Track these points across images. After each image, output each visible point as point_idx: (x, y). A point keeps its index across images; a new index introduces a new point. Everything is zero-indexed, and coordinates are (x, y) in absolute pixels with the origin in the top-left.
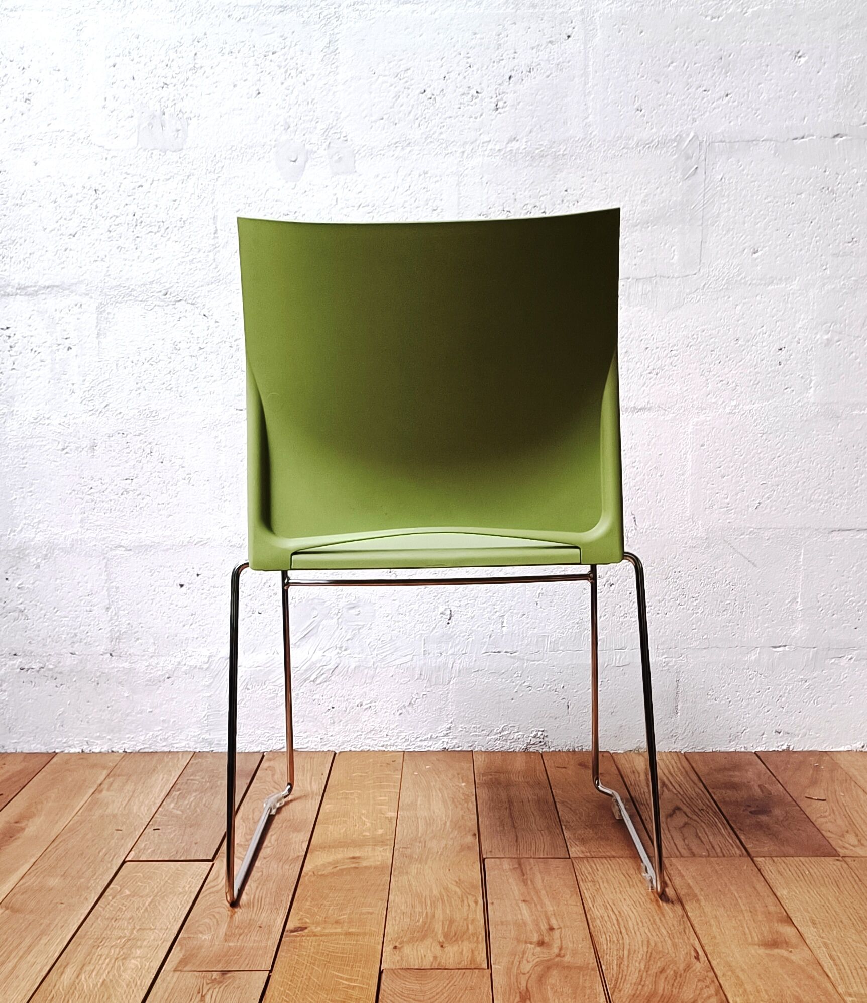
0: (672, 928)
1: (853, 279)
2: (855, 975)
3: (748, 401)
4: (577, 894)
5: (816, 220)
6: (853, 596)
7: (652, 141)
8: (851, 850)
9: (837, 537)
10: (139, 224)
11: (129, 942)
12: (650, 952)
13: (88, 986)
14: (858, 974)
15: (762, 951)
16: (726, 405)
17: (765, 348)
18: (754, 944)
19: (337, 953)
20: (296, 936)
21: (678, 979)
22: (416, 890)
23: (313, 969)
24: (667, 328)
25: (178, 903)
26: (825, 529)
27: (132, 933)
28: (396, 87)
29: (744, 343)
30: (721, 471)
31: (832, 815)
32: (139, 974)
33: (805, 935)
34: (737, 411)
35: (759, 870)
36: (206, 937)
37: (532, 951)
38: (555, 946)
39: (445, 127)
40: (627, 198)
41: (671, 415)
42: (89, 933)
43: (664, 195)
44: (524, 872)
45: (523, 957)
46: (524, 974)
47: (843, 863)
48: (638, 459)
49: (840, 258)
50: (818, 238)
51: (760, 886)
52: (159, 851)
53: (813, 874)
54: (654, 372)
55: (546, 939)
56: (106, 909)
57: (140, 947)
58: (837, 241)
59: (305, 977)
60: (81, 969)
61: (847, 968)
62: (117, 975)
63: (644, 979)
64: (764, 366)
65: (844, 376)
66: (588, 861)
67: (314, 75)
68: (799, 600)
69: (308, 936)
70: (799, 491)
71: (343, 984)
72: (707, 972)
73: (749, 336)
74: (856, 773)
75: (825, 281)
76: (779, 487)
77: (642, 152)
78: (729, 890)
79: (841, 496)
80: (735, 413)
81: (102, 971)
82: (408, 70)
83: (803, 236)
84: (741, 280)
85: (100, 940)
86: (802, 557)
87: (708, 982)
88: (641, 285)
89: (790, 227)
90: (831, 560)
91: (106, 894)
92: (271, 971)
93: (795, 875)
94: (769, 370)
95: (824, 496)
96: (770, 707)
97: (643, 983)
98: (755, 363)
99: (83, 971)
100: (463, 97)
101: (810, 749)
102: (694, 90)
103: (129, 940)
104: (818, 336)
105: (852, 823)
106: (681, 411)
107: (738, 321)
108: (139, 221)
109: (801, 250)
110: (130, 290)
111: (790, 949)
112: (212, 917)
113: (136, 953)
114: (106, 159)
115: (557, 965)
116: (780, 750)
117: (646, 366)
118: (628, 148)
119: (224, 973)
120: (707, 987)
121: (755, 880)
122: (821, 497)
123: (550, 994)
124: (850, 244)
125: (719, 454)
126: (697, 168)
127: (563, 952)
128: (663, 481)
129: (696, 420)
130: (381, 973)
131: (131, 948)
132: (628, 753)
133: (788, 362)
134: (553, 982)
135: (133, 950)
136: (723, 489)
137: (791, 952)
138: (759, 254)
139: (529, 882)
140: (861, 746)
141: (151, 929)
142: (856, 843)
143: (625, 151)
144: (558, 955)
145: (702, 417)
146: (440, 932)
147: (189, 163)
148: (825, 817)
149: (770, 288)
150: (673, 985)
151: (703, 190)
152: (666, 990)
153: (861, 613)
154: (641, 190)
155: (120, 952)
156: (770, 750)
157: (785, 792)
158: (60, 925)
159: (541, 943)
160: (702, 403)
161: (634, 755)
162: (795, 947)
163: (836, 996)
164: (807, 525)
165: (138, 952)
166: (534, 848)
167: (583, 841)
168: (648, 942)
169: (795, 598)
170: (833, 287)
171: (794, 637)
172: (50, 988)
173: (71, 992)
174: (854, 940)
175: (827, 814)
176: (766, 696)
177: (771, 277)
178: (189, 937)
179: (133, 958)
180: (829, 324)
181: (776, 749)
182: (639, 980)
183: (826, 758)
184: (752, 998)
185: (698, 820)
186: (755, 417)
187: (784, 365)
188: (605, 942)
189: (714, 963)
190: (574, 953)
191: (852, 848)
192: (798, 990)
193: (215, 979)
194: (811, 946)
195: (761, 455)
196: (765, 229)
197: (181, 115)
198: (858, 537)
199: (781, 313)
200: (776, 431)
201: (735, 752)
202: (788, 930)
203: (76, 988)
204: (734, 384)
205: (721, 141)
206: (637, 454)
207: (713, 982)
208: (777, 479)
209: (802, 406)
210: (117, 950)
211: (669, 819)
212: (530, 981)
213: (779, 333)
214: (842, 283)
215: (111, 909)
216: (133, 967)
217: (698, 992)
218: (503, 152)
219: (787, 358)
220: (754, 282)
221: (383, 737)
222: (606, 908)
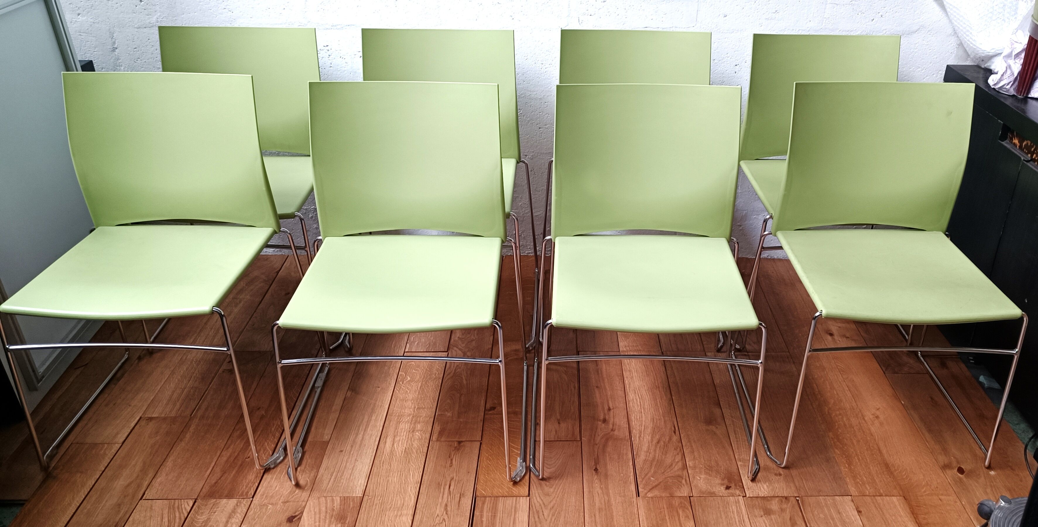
0: (665, 408)
11: (414, 418)
12: (654, 427)
15: (704, 427)
18: (701, 422)
20: (491, 414)
21: (665, 447)
23: (500, 439)
25: (434, 387)
27: (414, 411)
29: (717, 62)
33: (725, 415)
36: (449, 414)
37: (600, 428)
38: (610, 422)
42: (394, 412)
45: (595, 433)
46: (596, 444)
49: (769, 21)
52: (421, 344)
55: (607, 418)
56: (400, 392)
57: (419, 422)
58: (768, 12)
59: (497, 446)
61: (741, 439)
63: (650, 448)
64: (727, 73)
69: (497, 414)
71: (515, 452)
72: (678, 443)
73: (720, 59)
84: (718, 30)
85: (400, 417)
87: (678, 450)
91: (398, 379)
92: (481, 441)
94: (730, 75)
97: (649, 453)
98: (723, 72)
99: (395, 441)
103: (413, 416)
107: (715, 50)
112: (451, 398)
115: (611, 436)
119: (460, 442)
120: (678, 454)
123: (608, 459)
124: (775, 14)
127: (614, 427)
133: (740, 72)
134: (609, 451)
135: (416, 425)
137: (717, 427)
138: (727, 17)
139: (600, 372)
141: (423, 408)
144: (612, 430)
146: (558, 412)
150: (663, 452)
152: (659, 456)
155: (410, 426)
158: (380, 404)
159: (604, 422)
165: (419, 426)
166: (602, 343)
167: (626, 337)
168: (653, 420)
172: (381, 454)
173: (391, 457)
177: (733, 29)
178: (441, 414)
179: (417, 431)
182: (648, 449)
184: (697, 462)
187: (738, 73)
188: (633, 419)
189: (682, 436)
190: (619, 429)
193: (456, 447)
194: (727, 423)
203: (393, 454)
210: (409, 424)
212: (599, 450)
213: (736, 57)
215: (403, 392)
216: (418, 437)
219: (740, 70)
220: (724, 31)
221: (527, 249)
222: (635, 393)
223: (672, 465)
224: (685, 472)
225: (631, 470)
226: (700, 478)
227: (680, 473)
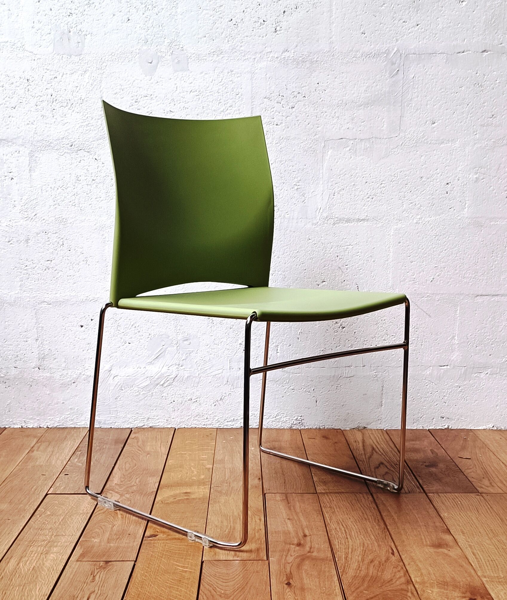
0: (378, 536)
1: (492, 140)
2: (488, 565)
3: (428, 215)
4: (321, 515)
5: (471, 104)
6: (489, 336)
7: (371, 53)
8: (486, 489)
9: (480, 300)
10: (54, 102)
11: (50, 543)
12: (364, 549)
13: (24, 570)
14: (490, 564)
15: (432, 550)
16: (414, 218)
17: (438, 183)
18: (427, 546)
19: (176, 550)
20: (151, 540)
21: (381, 566)
22: (224, 512)
23: (161, 560)
24: (379, 170)
25: (80, 519)
26: (473, 294)
27: (51, 537)
28: (213, 17)
29: (425, 180)
30: (410, 258)
31: (474, 468)
32: (55, 563)
33: (458, 540)
34: (421, 221)
35: (430, 501)
36: (97, 540)
37: (293, 549)
38: (307, 546)
39: (244, 42)
40: (355, 89)
41: (380, 224)
42: (25, 538)
43: (378, 87)
44: (289, 501)
45: (288, 553)
46: (289, 563)
47: (481, 497)
48: (360, 251)
49: (485, 128)
50: (472, 115)
51: (432, 511)
52: (68, 488)
53: (463, 503)
54: (371, 197)
55: (302, 542)
56: (36, 523)
57: (56, 546)
58: (483, 117)
59: (156, 565)
60: (20, 560)
61: (483, 560)
62: (42, 563)
63: (361, 566)
64: (437, 194)
65: (486, 200)
66: (327, 495)
67: (163, 9)
68: (456, 338)
69: (158, 540)
70: (457, 272)
71: (180, 569)
72: (399, 562)
73: (429, 176)
74: (489, 442)
75: (476, 142)
76: (445, 269)
77: (365, 60)
78: (412, 513)
79: (482, 274)
80: (419, 223)
81: (33, 561)
82: (221, 6)
83: (463, 113)
84: (425, 140)
85: (31, 542)
86: (458, 311)
87: (399, 568)
88: (363, 143)
89: (454, 108)
90: (476, 313)
91: (36, 514)
92: (135, 561)
93: (452, 504)
94: (441, 197)
95: (472, 274)
96: (437, 402)
97: (360, 569)
98: (432, 192)
99: (21, 561)
100: (255, 24)
101: (462, 428)
102: (397, 21)
103: (49, 542)
104: (471, 176)
105: (486, 473)
106: (387, 221)
107: (422, 166)
108: (55, 99)
109: (461, 122)
110: (49, 143)
111: (449, 549)
112: (100, 528)
113: (54, 550)
114: (34, 60)
115: (308, 557)
116: (443, 428)
117: (366, 194)
118: (356, 57)
119: (107, 562)
120: (399, 571)
121: (428, 507)
122: (470, 275)
123: (304, 575)
124: (491, 119)
125: (409, 248)
126: (398, 70)
127: (312, 550)
128: (375, 264)
129: (395, 227)
130: (202, 562)
131: (50, 547)
132: (352, 430)
133: (452, 192)
134: (306, 568)
135: (52, 548)
136: (411, 270)
137: (449, 550)
138: (436, 124)
139: (292, 508)
140: (492, 427)
141: (63, 535)
142: (489, 485)
143: (354, 59)
144: (309, 552)
145: (400, 225)
146: (238, 538)
147: (85, 63)
148: (471, 469)
149: (441, 146)
150: (378, 570)
151: (402, 84)
152: (374, 573)
153: (493, 346)
154: (364, 83)
155: (43, 550)
156: (438, 428)
157: (446, 454)
158: (7, 532)
159: (299, 545)
160: (399, 216)
161: (356, 431)
162: (451, 547)
163: (476, 577)
164: (462, 292)
165: (55, 549)
166: (295, 487)
167: (325, 483)
168: (364, 544)
169: (454, 337)
170: (480, 145)
171: (453, 360)
172: (1, 571)
173: (14, 574)
174: (487, 544)
175: (471, 467)
176: (436, 396)
177: (442, 139)
178: (86, 541)
179: (52, 553)
180: (477, 169)
181: (441, 428)
182: (358, 568)
183: (471, 433)
184: (425, 578)
185: (394, 470)
186: (431, 226)
187: (450, 194)
188: (337, 544)
189: (403, 557)
190: (319, 550)
191: (486, 488)
192: (453, 573)
193: (102, 566)
194: (461, 547)
195: (435, 249)
196: (439, 109)
197: (80, 33)
198: (492, 300)
199: (448, 161)
200: (444, 234)
201: (416, 430)
202: (448, 538)
203: (17, 572)
204: (419, 205)
205: (414, 54)
206: (360, 247)
207: (402, 568)
208: (444, 264)
209: (460, 219)
210: (42, 548)
211: (376, 470)
212: (292, 568)
213: (447, 174)
214: (486, 143)
215: (39, 523)
216: (52, 558)
217: (393, 575)
218: (279, 59)
219: (452, 189)
220: (433, 142)
221: (204, 419)
222: (339, 523)
223: (391, 580)
224: (411, 587)
225: (336, 584)
226: (432, 591)
227: (404, 587)
